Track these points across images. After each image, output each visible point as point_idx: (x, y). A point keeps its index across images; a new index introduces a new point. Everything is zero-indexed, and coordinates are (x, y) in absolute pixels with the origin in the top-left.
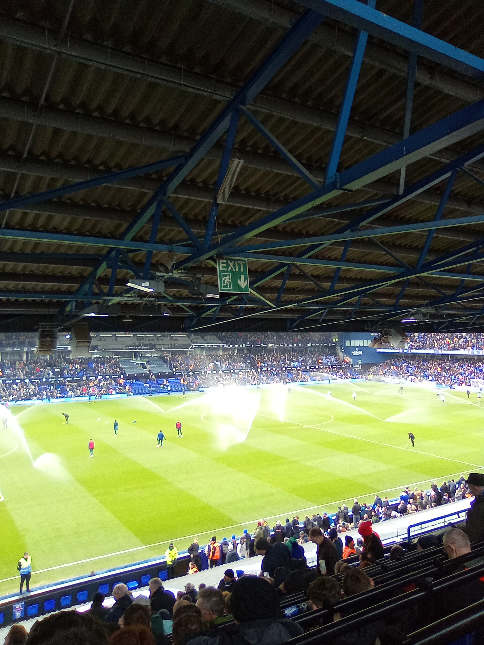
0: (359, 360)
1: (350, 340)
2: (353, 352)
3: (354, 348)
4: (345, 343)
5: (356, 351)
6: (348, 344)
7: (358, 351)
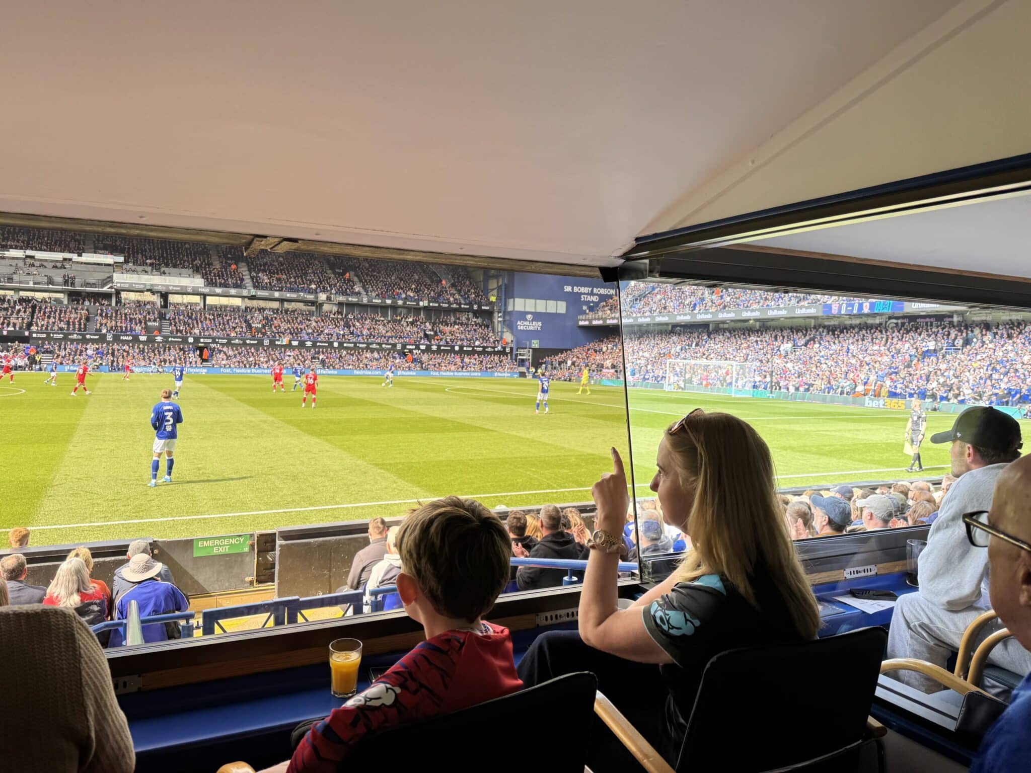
0: (533, 341)
1: (513, 297)
2: (519, 323)
3: (522, 315)
4: (506, 305)
5: (526, 320)
6: (510, 308)
7: (532, 321)
